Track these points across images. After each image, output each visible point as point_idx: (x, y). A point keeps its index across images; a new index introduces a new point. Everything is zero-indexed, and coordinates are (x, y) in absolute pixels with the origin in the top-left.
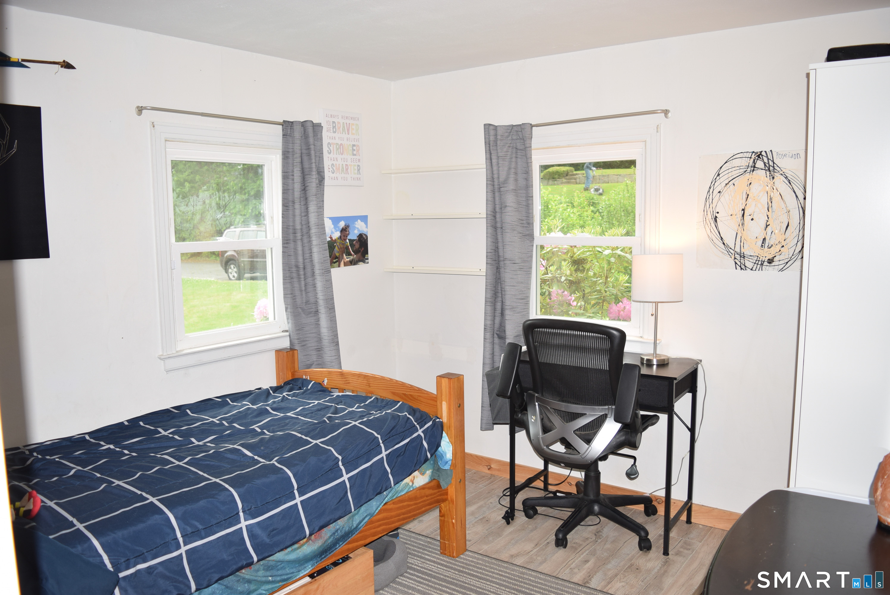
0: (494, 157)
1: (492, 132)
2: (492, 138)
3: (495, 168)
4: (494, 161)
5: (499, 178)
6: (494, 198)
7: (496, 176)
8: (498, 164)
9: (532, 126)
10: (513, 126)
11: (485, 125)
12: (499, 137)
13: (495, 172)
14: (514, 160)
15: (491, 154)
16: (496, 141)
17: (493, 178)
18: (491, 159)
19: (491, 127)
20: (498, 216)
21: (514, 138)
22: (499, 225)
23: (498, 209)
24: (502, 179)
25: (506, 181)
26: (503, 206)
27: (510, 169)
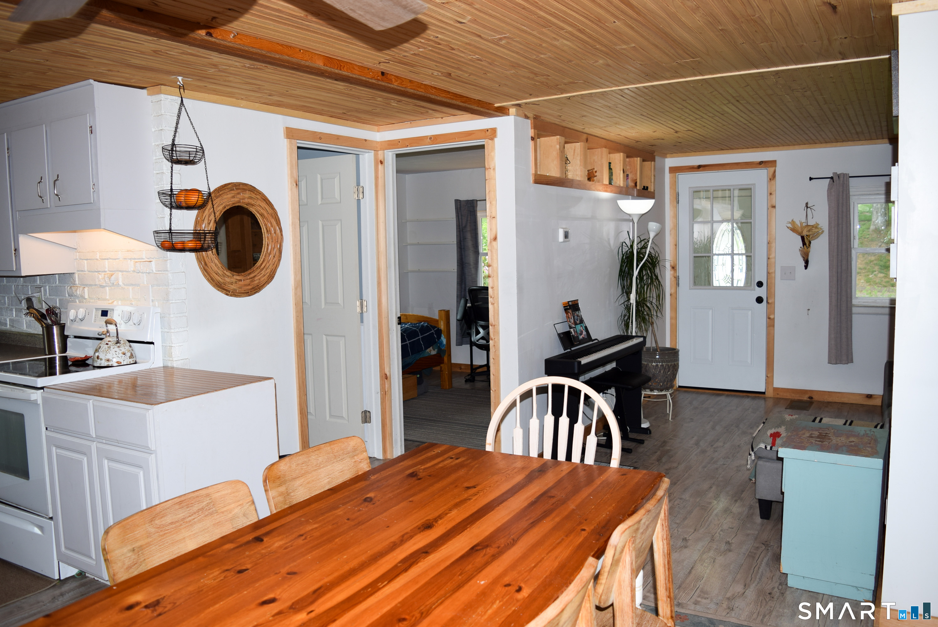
0: (460, 215)
1: (459, 204)
2: (459, 206)
3: (460, 220)
4: (460, 217)
5: (462, 225)
6: (460, 234)
7: (461, 224)
8: (462, 218)
9: (477, 201)
10: (468, 200)
11: (455, 200)
12: (462, 206)
13: (460, 222)
14: (469, 216)
15: (458, 213)
16: (460, 207)
17: (459, 225)
18: (458, 216)
19: (458, 201)
20: (462, 243)
21: (469, 206)
22: (463, 247)
23: (462, 239)
24: (463, 225)
25: (465, 226)
26: (465, 238)
27: (467, 221)
